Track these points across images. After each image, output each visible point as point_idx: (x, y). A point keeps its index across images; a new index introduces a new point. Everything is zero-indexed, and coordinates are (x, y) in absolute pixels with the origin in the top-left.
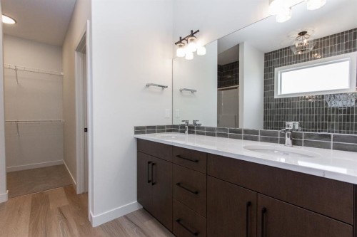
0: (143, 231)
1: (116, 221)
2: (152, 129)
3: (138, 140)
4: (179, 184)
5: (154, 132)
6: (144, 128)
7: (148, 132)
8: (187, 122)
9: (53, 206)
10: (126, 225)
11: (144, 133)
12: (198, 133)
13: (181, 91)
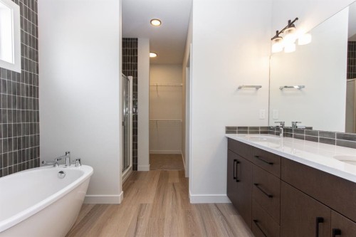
0: (226, 220)
1: (207, 205)
2: (243, 130)
3: (229, 139)
4: (256, 185)
5: (246, 133)
6: (234, 128)
7: (239, 132)
8: (283, 124)
9: (170, 181)
10: (214, 210)
11: (235, 132)
12: (296, 137)
13: (281, 89)
